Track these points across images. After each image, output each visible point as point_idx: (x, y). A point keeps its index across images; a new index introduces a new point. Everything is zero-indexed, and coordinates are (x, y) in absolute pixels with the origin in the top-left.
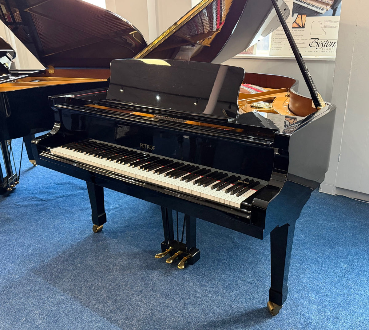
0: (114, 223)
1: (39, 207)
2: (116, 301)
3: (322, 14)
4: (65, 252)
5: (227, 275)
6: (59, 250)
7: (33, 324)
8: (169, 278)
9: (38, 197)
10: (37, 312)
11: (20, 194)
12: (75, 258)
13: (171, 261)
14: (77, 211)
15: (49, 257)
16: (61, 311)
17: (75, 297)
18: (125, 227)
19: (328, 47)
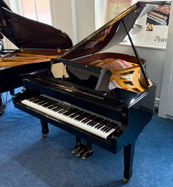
0: (53, 132)
1: (16, 123)
2: (52, 174)
3: (161, 24)
4: (28, 148)
5: (106, 162)
6: (26, 147)
7: (13, 185)
8: (78, 163)
9: (16, 117)
10: (15, 180)
11: (6, 115)
12: (33, 152)
13: (79, 155)
14: (35, 125)
15: (21, 150)
16: (27, 179)
17: (33, 172)
18: (58, 135)
19: (164, 42)
